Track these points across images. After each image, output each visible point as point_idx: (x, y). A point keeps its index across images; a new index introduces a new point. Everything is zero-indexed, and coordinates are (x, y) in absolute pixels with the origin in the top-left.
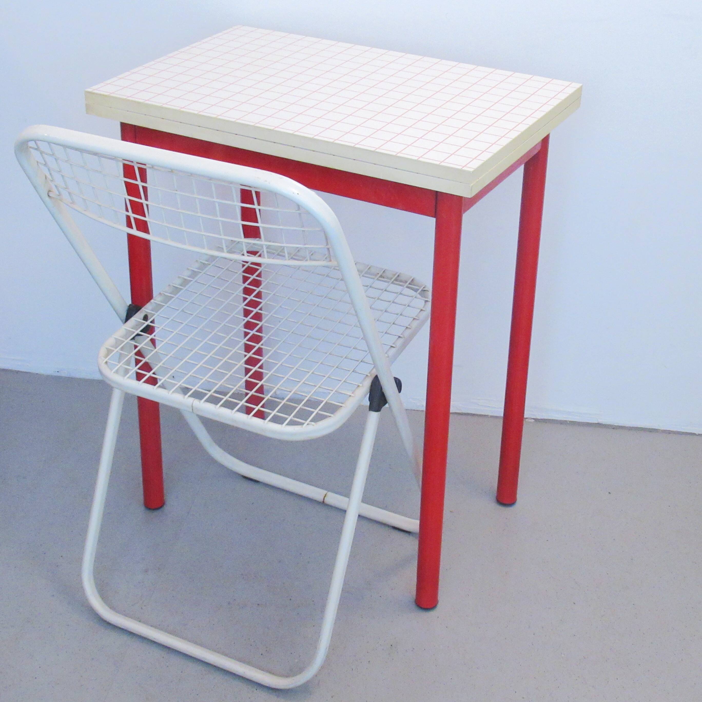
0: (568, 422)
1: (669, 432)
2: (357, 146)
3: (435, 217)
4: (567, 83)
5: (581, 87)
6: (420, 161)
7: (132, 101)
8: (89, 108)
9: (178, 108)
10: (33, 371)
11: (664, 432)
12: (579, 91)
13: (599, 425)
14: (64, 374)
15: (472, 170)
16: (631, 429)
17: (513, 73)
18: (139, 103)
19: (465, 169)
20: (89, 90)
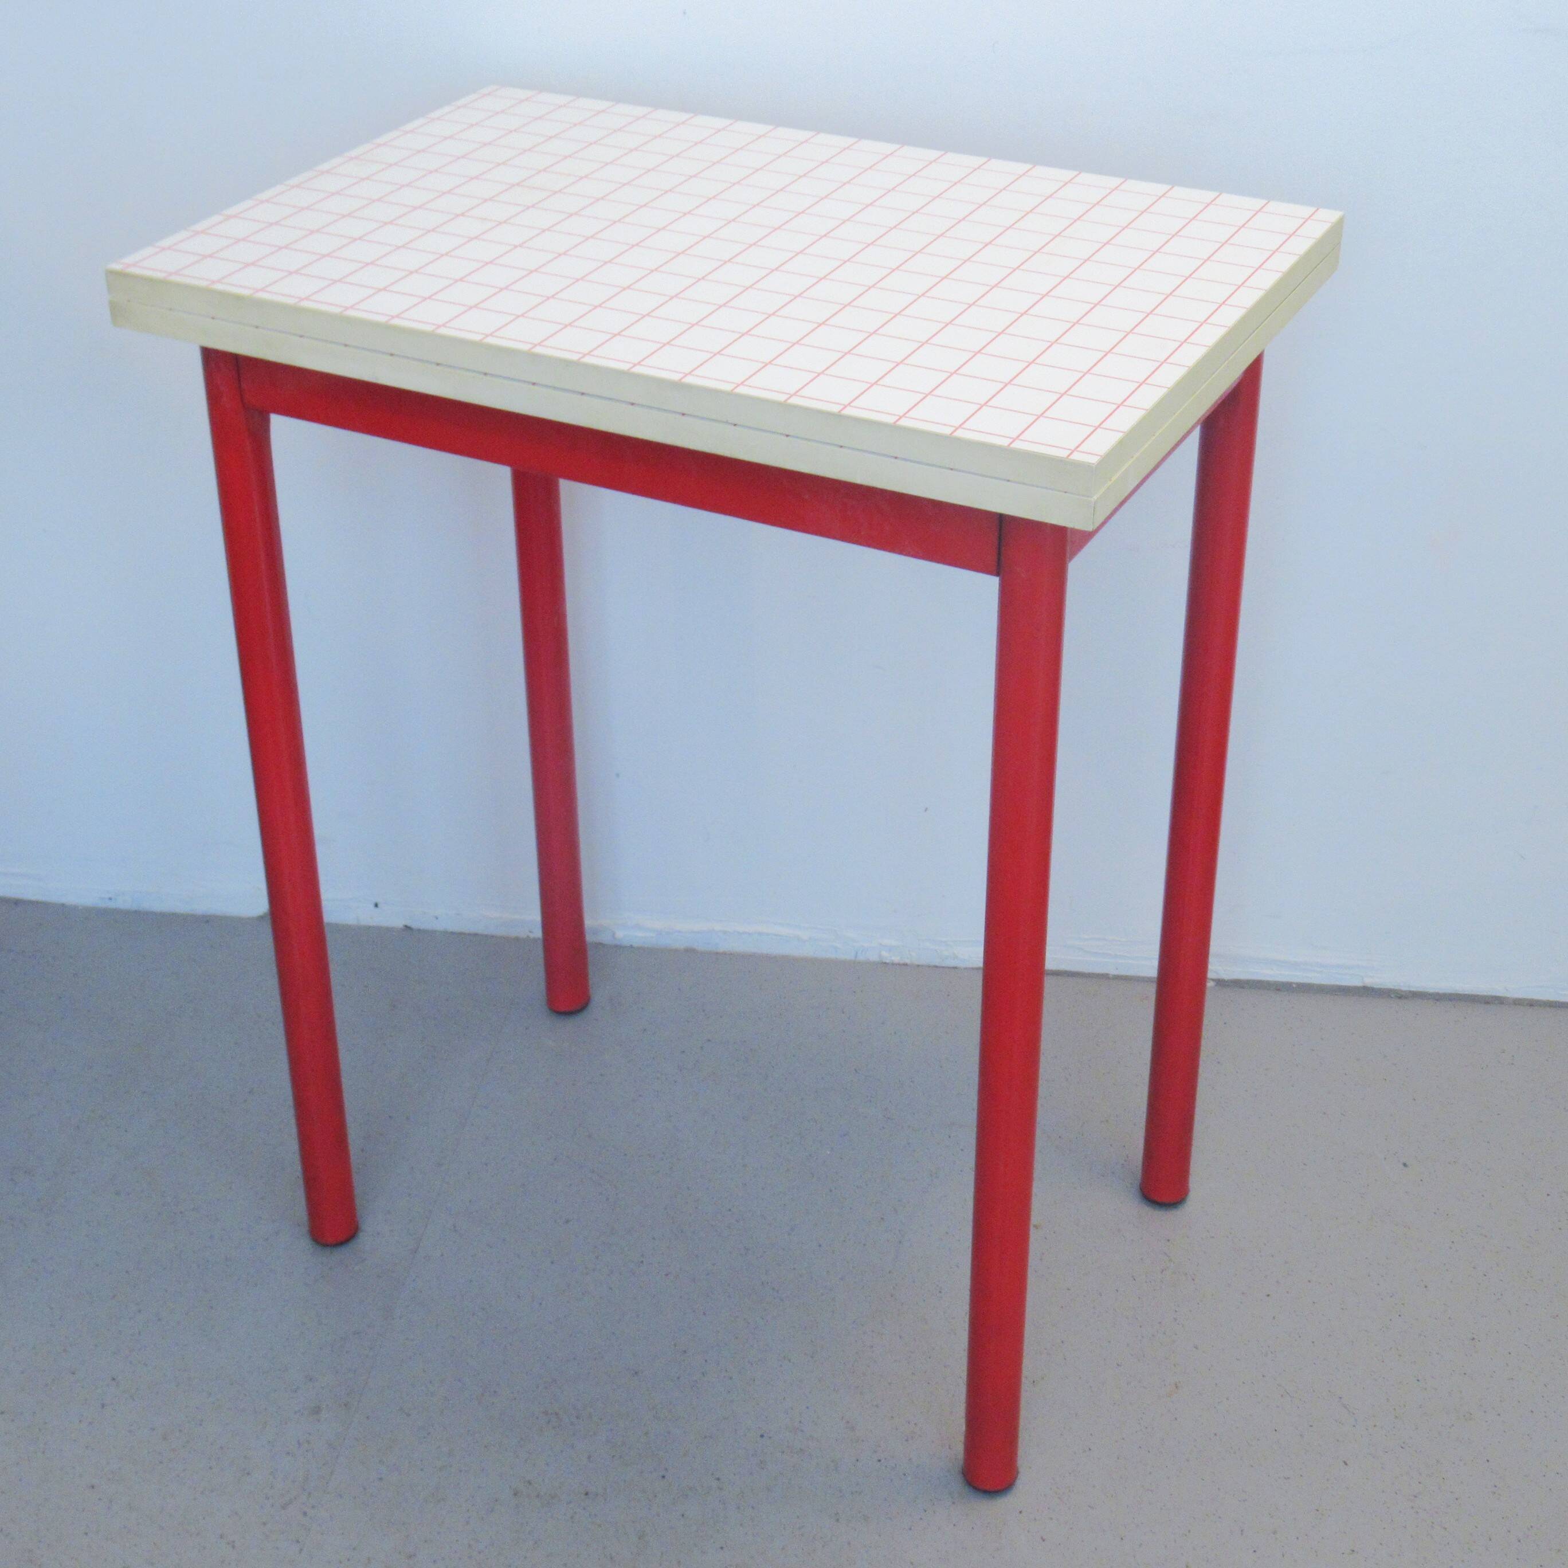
0: (1294, 986)
1: (1532, 1004)
2: (794, 401)
3: (997, 574)
4: (1306, 211)
5: (1341, 221)
6: (959, 439)
7: (222, 294)
8: (117, 313)
9: (337, 310)
10: (55, 898)
11: (1518, 1002)
12: (1336, 232)
13: (1367, 992)
14: (124, 903)
15: (1094, 460)
16: (1438, 998)
17: (1170, 189)
18: (238, 298)
19: (1077, 457)
20: (116, 266)
